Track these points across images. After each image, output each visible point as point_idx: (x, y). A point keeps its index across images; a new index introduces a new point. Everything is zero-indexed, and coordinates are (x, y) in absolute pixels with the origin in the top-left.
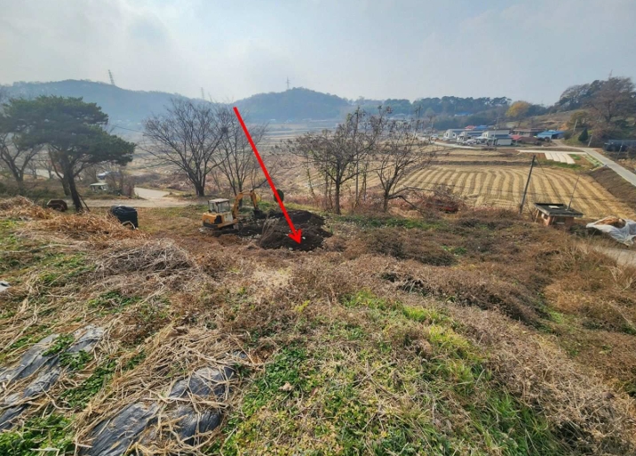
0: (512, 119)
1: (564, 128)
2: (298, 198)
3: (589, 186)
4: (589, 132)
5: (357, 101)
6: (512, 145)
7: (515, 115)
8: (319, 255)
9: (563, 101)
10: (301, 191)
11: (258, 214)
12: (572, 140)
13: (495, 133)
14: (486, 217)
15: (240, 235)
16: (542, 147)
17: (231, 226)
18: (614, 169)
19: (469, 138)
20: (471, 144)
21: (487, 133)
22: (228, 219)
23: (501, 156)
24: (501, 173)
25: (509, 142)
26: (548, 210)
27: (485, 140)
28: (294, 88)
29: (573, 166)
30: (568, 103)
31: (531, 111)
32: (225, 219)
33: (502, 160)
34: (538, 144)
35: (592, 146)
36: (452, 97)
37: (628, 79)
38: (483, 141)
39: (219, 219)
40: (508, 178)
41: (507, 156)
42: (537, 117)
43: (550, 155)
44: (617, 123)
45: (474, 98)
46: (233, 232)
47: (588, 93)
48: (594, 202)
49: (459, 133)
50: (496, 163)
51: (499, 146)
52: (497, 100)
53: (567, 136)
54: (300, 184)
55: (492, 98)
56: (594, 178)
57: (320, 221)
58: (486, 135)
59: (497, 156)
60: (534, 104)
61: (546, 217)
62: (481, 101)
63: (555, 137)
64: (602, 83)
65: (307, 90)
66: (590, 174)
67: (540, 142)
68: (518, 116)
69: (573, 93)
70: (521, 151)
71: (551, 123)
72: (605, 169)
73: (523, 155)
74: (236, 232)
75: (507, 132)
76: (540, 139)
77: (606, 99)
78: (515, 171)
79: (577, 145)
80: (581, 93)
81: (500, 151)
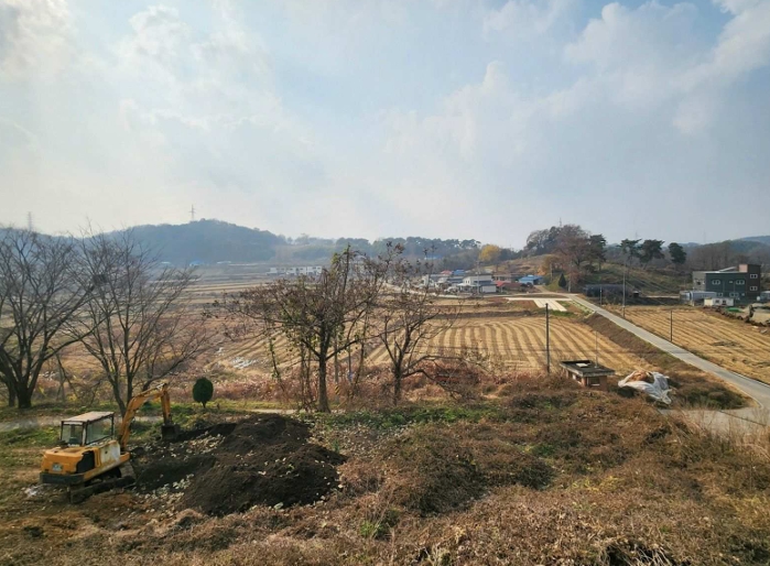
0: (487, 263)
1: (541, 274)
2: (231, 389)
3: (590, 335)
4: (566, 276)
5: (299, 240)
6: (497, 292)
7: (489, 259)
8: (339, 506)
9: (530, 245)
10: (231, 375)
11: (170, 432)
12: (552, 285)
13: (477, 279)
14: (536, 389)
15: (139, 490)
16: (528, 293)
17: (115, 471)
18: (605, 316)
19: (450, 285)
20: (455, 292)
21: (468, 279)
22: (111, 455)
23: (491, 305)
24: (499, 326)
25: (494, 289)
26: (580, 369)
27: (468, 287)
28: (203, 221)
29: (566, 314)
30: (535, 248)
31: (505, 255)
32: (104, 458)
33: (495, 310)
34: (523, 291)
35: (572, 292)
36: (418, 238)
37: (578, 227)
38: (467, 288)
39: (89, 460)
40: (508, 331)
41: (497, 305)
42: (512, 262)
43: (540, 303)
44: (587, 267)
45: (443, 240)
46: (120, 485)
47: (550, 239)
48: (606, 355)
49: (436, 279)
50: (489, 315)
51: (485, 293)
52: (466, 243)
53: (547, 282)
54: (225, 363)
55: (461, 240)
56: (591, 326)
57: (300, 429)
58: (467, 282)
59: (486, 306)
60: (504, 247)
61: (578, 377)
62: (450, 243)
63: (536, 282)
64: (558, 229)
65: (224, 224)
66: (585, 322)
67: (524, 288)
68: (492, 260)
69: (537, 238)
70: (510, 299)
71: (528, 268)
72: (597, 316)
73: (513, 303)
74: (128, 483)
75: (489, 278)
76: (523, 285)
77: (571, 245)
78: (513, 322)
79: (559, 291)
80: (544, 238)
81: (487, 299)
